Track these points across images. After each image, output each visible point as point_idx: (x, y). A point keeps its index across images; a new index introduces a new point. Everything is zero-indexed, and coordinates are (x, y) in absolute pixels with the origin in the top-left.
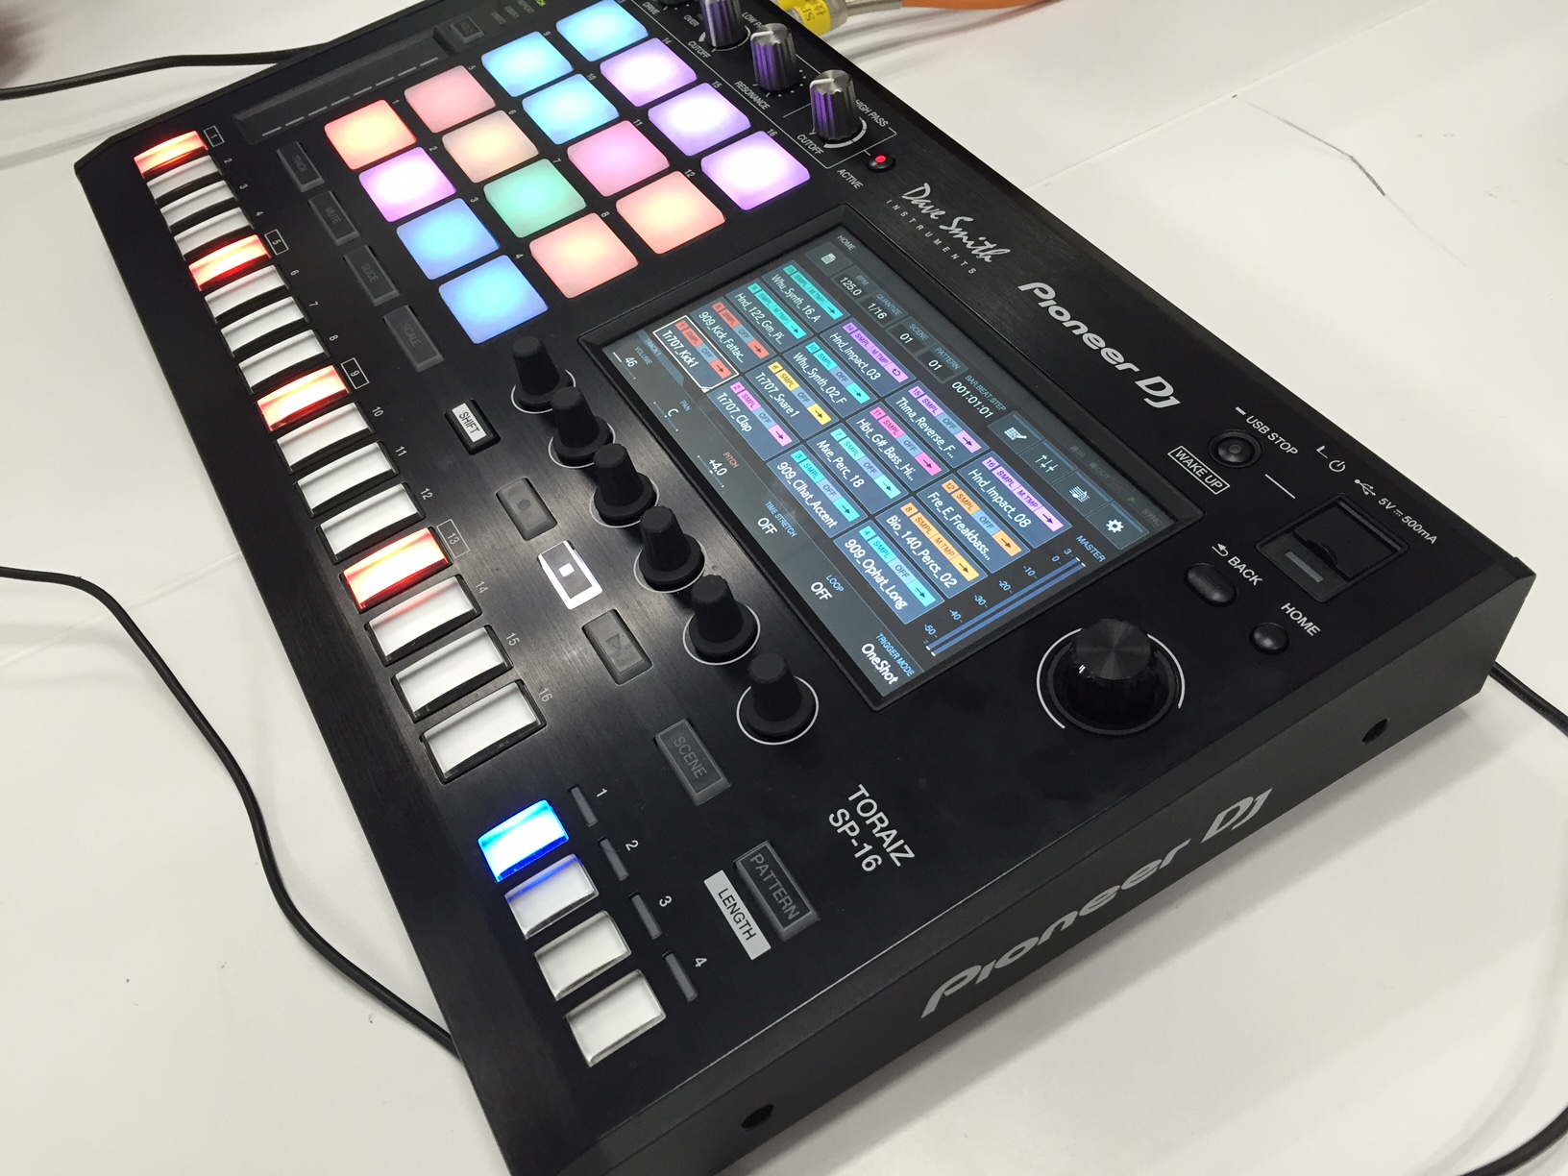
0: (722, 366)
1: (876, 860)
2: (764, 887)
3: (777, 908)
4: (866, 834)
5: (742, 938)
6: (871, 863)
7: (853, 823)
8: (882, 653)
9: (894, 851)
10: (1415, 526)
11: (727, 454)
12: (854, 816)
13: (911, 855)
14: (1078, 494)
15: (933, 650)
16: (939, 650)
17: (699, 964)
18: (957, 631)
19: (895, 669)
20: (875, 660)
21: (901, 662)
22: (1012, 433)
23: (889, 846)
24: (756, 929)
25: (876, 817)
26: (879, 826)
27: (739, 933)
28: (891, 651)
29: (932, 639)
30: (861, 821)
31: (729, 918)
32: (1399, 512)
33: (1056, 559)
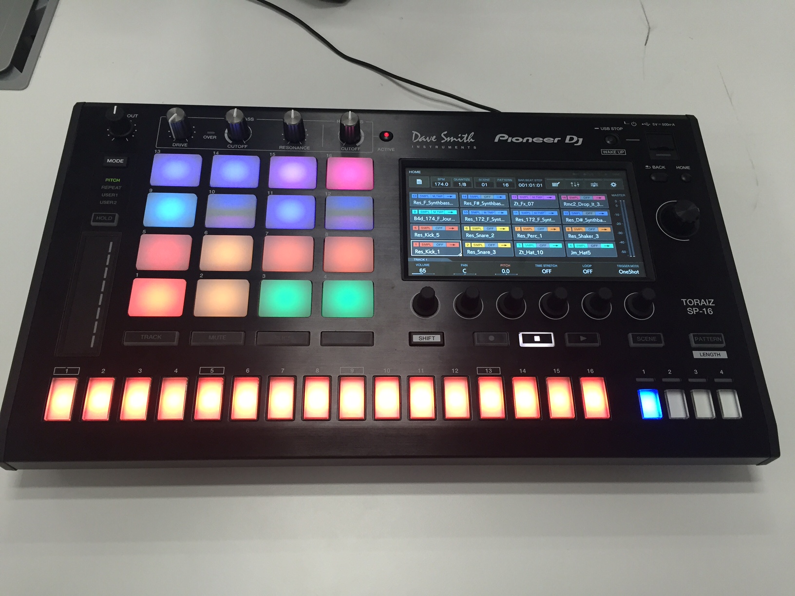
0: (452, 244)
1: (710, 310)
2: (706, 342)
3: (715, 342)
4: (701, 308)
5: (719, 357)
6: (710, 312)
7: (694, 309)
8: (626, 269)
9: (709, 304)
10: (667, 124)
11: (501, 265)
12: (692, 307)
13: (713, 300)
14: (594, 185)
15: (632, 256)
16: (634, 254)
17: (722, 373)
18: (629, 245)
19: (634, 269)
20: (627, 272)
21: (632, 266)
22: (555, 185)
23: (707, 304)
24: (718, 352)
25: (695, 302)
26: (698, 302)
27: (717, 357)
28: (626, 266)
29: (628, 253)
30: (694, 306)
31: (710, 357)
32: (660, 124)
33: (617, 206)
